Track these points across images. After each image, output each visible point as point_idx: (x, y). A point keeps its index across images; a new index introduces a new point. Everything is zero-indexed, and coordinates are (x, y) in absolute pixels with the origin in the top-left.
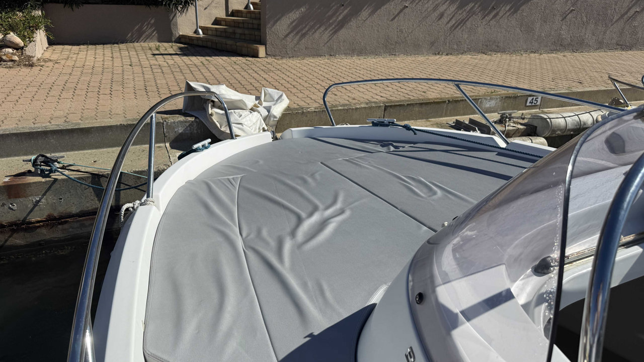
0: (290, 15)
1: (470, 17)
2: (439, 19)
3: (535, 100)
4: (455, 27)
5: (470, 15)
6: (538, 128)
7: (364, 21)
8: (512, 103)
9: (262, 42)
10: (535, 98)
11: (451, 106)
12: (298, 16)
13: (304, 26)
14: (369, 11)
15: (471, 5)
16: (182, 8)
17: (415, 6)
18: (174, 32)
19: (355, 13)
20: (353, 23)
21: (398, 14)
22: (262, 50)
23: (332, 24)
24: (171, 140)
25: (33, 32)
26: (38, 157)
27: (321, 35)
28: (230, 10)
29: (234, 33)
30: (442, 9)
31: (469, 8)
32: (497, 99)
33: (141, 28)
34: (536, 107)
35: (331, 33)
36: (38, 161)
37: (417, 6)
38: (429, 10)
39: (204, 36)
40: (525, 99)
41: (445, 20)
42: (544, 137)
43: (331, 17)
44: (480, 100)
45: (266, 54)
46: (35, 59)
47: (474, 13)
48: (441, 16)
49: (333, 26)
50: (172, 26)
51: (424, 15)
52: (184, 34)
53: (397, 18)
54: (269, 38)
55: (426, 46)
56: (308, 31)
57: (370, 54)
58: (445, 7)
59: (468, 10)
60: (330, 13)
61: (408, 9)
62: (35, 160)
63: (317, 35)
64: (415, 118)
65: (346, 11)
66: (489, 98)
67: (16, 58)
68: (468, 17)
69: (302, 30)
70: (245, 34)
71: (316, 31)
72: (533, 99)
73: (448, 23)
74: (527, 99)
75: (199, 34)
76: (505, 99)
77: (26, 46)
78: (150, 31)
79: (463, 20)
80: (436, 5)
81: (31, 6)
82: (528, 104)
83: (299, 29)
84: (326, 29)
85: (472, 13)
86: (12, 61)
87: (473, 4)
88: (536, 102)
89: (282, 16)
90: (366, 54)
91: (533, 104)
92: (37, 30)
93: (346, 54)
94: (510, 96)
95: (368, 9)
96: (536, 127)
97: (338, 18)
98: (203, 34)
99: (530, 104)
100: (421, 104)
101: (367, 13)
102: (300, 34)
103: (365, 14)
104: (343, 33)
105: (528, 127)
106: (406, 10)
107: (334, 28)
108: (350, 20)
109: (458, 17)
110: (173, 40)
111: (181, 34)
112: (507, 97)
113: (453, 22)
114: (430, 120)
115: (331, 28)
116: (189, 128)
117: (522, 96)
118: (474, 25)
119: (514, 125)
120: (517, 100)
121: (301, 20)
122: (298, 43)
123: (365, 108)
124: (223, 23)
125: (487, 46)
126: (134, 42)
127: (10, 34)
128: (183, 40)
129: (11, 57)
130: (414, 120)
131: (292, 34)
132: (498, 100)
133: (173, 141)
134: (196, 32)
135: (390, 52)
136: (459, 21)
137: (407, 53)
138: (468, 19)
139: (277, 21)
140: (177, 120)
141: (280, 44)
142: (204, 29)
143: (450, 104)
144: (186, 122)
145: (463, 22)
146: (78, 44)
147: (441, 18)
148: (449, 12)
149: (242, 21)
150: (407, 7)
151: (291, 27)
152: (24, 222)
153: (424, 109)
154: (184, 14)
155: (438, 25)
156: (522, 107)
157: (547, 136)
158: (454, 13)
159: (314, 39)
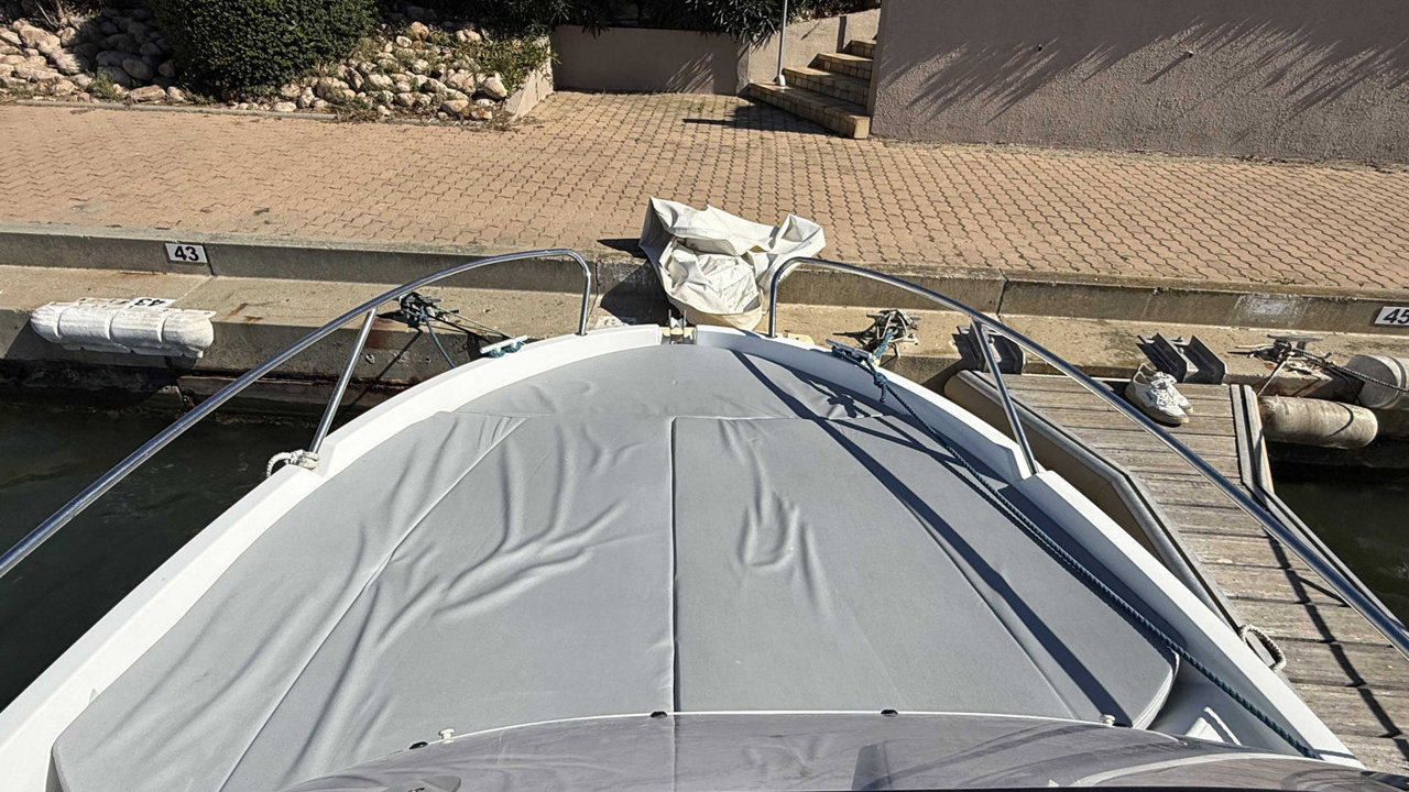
0: (927, 64)
1: (1355, 83)
2: (1269, 84)
3: (1403, 315)
4: (1309, 102)
5: (1356, 78)
6: (1365, 385)
7: (1083, 81)
8: (1332, 314)
9: (866, 110)
10: (1403, 309)
11: (1163, 301)
12: (942, 67)
13: (951, 85)
14: (1099, 62)
15: (1364, 55)
16: (760, 37)
17: (1213, 53)
18: (740, 79)
19: (1067, 62)
20: (1057, 85)
21: (1166, 70)
22: (862, 126)
23: (1011, 84)
24: (607, 291)
25: (525, 74)
26: (409, 295)
27: (983, 106)
28: (846, 42)
29: (833, 87)
30: (1280, 62)
31: (1358, 62)
32: (1289, 300)
33: (690, 68)
34: (1402, 330)
35: (1005, 101)
36: (407, 301)
37: (1218, 53)
38: (1246, 63)
39: (787, 88)
40: (1375, 309)
41: (1286, 85)
42: (1374, 411)
43: (1010, 71)
44: (1241, 298)
45: (870, 133)
46: (514, 118)
47: (1371, 74)
48: (1279, 76)
49: (1013, 89)
50: (739, 68)
51: (1230, 74)
52: (757, 83)
53: (1161, 78)
54: (880, 104)
55: (1223, 141)
56: (957, 96)
57: (1085, 146)
58: (1289, 58)
59: (1354, 65)
60: (1009, 64)
61: (1191, 59)
62: (404, 300)
63: (976, 103)
64: (1072, 312)
65: (1046, 60)
66: (1268, 296)
67: (489, 115)
68: (1351, 82)
69: (946, 92)
70: (848, 92)
71: (974, 96)
72: (1397, 312)
73: (1292, 92)
74: (1380, 311)
75: (779, 84)
76: (1312, 302)
77: (509, 96)
78: (703, 74)
79: (1334, 88)
80: (1268, 52)
81: (536, 31)
82: (1380, 320)
83: (940, 91)
84: (996, 94)
85: (1365, 71)
86: (483, 119)
87: (1371, 54)
88: (1405, 319)
89: (912, 65)
90: (1075, 147)
91: (1396, 323)
92: (531, 70)
93: (1030, 143)
94: (1330, 297)
95: (1095, 57)
96: (1361, 382)
97: (1025, 74)
98: (787, 83)
99: (1388, 322)
100: (1092, 288)
101: (1093, 66)
102: (940, 101)
103: (1086, 67)
104: (1031, 104)
105: (1338, 379)
106: (1188, 63)
107: (1014, 92)
108: (1051, 79)
109: (1323, 80)
110: (738, 91)
111: (752, 81)
112: (1319, 299)
113: (1307, 90)
114: (1107, 321)
115: (1007, 92)
116: (634, 277)
117: (1364, 301)
118: (1363, 100)
119: (1306, 368)
120: (1349, 307)
121: (947, 76)
122: (933, 117)
123: (961, 279)
124: (827, 65)
125: (1390, 150)
126: (675, 92)
127: (493, 76)
128: (752, 93)
129: (483, 113)
130: (1070, 316)
131: (925, 100)
132: (1294, 302)
133: (609, 293)
134: (777, 80)
135: (1131, 146)
136: (1323, 90)
137: (1170, 151)
138: (1351, 86)
139: (898, 76)
140: (617, 262)
141: (898, 116)
142: (791, 76)
143: (1161, 297)
144: (630, 266)
145: (1334, 92)
146: (593, 92)
147: (1276, 80)
148: (1297, 69)
149: (855, 65)
150: (1191, 55)
151: (925, 86)
152: (377, 380)
153: (1096, 298)
154: (762, 48)
155: (1263, 96)
156: (1360, 325)
157: (1387, 407)
158: (1312, 72)
159: (967, 111)
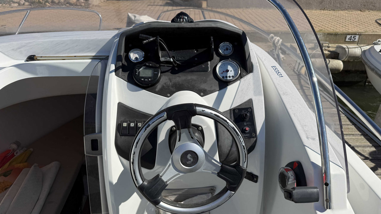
3: (353, 38)
6: (340, 54)
8: (333, 38)
10: (353, 36)
34: (354, 43)
40: (345, 36)
44: (306, 34)
45: (207, 6)
46: (91, 5)
72: (351, 37)
82: (347, 40)
88: (354, 39)
91: (352, 40)
94: (332, 33)
96: (339, 54)
99: (349, 40)
105: (332, 53)
112: (329, 34)
117: (342, 34)
120: (338, 36)
129: (81, 4)
132: (322, 35)
156: (342, 42)
157: (346, 60)
